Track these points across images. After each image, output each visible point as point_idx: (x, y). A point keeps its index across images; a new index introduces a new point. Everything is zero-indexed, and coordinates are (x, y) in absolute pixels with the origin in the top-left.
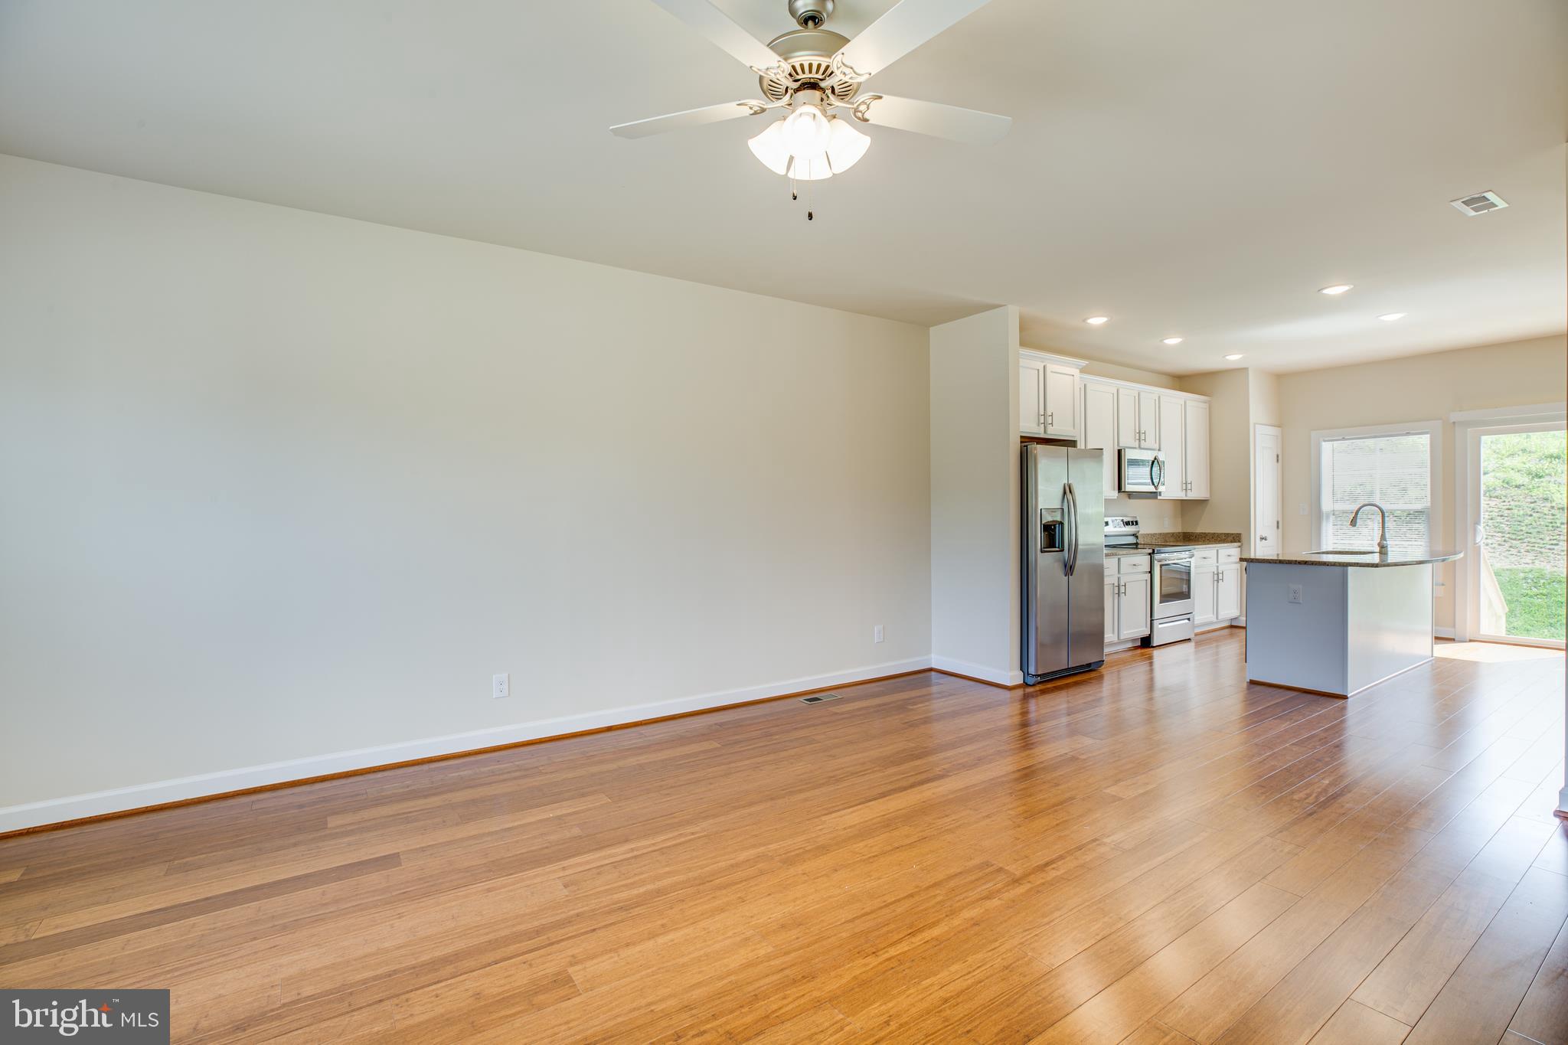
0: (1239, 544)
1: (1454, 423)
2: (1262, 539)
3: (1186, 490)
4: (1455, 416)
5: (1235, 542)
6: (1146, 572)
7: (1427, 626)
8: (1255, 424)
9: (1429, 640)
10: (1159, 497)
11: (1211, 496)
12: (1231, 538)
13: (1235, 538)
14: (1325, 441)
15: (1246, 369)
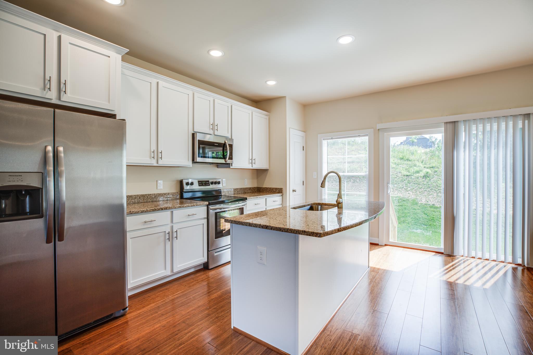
0: (280, 194)
1: (379, 130)
2: (294, 191)
3: (252, 163)
4: (379, 126)
5: (280, 193)
6: (205, 218)
7: (366, 237)
8: (290, 128)
9: (367, 245)
10: (231, 167)
11: (269, 167)
12: (278, 191)
13: (279, 191)
14: (324, 139)
15: (284, 97)
